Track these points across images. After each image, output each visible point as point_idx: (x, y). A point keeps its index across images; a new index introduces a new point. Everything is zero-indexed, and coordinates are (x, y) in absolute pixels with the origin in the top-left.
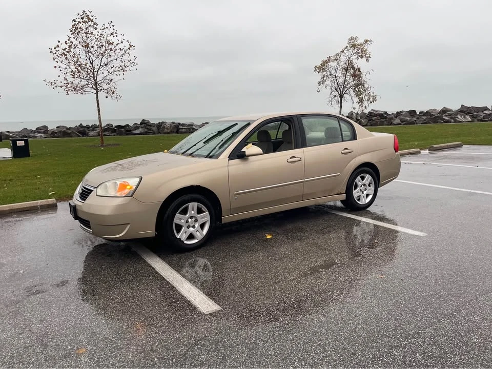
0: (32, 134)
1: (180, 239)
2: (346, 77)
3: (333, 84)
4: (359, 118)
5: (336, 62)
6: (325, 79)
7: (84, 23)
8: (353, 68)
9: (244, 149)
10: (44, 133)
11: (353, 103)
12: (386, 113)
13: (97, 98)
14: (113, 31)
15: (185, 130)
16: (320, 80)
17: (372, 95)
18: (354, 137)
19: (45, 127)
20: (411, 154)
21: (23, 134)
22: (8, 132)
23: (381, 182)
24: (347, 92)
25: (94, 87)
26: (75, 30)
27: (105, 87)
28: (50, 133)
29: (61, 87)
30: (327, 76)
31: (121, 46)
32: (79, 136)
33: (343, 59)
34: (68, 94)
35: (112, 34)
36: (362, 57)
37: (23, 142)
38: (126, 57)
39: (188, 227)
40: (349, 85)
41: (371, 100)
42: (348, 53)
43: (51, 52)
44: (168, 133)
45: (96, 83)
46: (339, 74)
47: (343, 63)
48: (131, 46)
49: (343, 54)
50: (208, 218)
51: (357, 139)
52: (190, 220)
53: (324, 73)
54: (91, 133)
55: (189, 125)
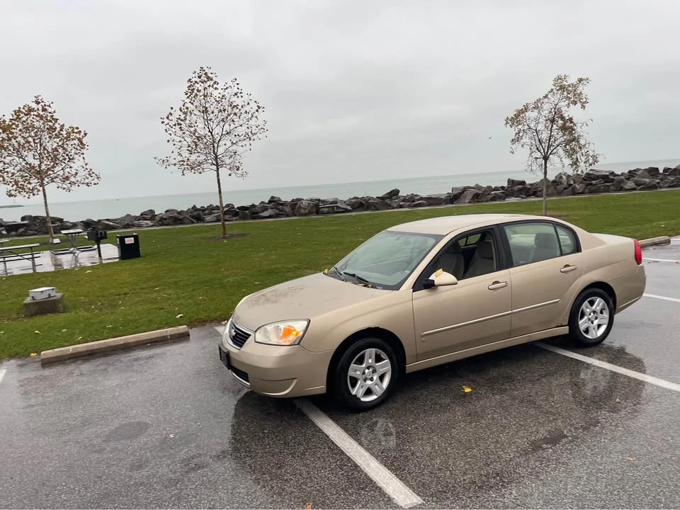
0: (136, 222)
1: (355, 395)
2: (551, 132)
3: (534, 143)
4: (572, 182)
5: (536, 111)
6: (521, 134)
7: (203, 83)
8: (562, 118)
9: (432, 277)
10: (151, 219)
11: (563, 166)
12: (612, 173)
13: (218, 176)
14: (237, 90)
15: (327, 209)
16: (513, 137)
17: (591, 154)
18: (577, 248)
19: (152, 211)
20: (656, 244)
21: (126, 222)
22: (108, 220)
23: (619, 307)
24: (555, 151)
25: (214, 162)
26: (191, 92)
27: (228, 161)
28: (157, 218)
29: (175, 165)
30: (524, 130)
31: (247, 108)
32: (193, 223)
33: (547, 107)
34: (184, 175)
35: (236, 94)
36: (575, 103)
37: (133, 238)
38: (252, 122)
39: (365, 380)
40: (557, 143)
41: (591, 161)
42: (553, 99)
43: (163, 122)
44: (306, 215)
45: (216, 157)
46: (540, 127)
47: (547, 112)
48: (259, 107)
49: (546, 100)
50: (389, 367)
51: (581, 251)
52: (367, 371)
53: (520, 127)
54: (208, 218)
55: (332, 203)
